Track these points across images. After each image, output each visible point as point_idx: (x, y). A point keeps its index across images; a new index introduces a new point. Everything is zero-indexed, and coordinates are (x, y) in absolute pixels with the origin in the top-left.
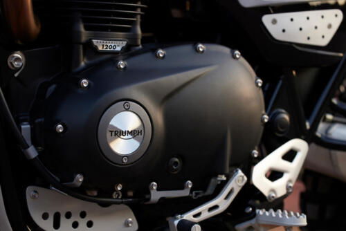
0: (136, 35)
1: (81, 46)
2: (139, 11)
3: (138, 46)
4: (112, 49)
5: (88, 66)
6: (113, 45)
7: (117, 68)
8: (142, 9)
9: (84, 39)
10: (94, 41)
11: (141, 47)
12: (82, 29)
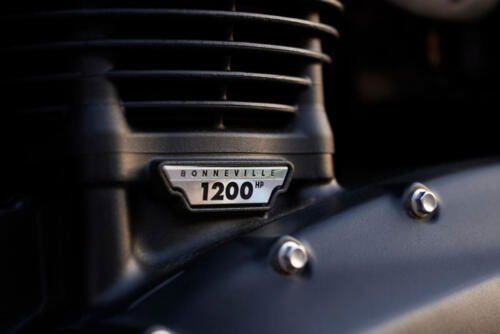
0: (314, 139)
1: (121, 196)
2: (315, 50)
3: (327, 181)
4: (239, 200)
5: (152, 277)
6: (240, 182)
7: (279, 270)
8: (327, 42)
9: (129, 163)
10: (167, 168)
11: (334, 183)
12: (120, 127)
